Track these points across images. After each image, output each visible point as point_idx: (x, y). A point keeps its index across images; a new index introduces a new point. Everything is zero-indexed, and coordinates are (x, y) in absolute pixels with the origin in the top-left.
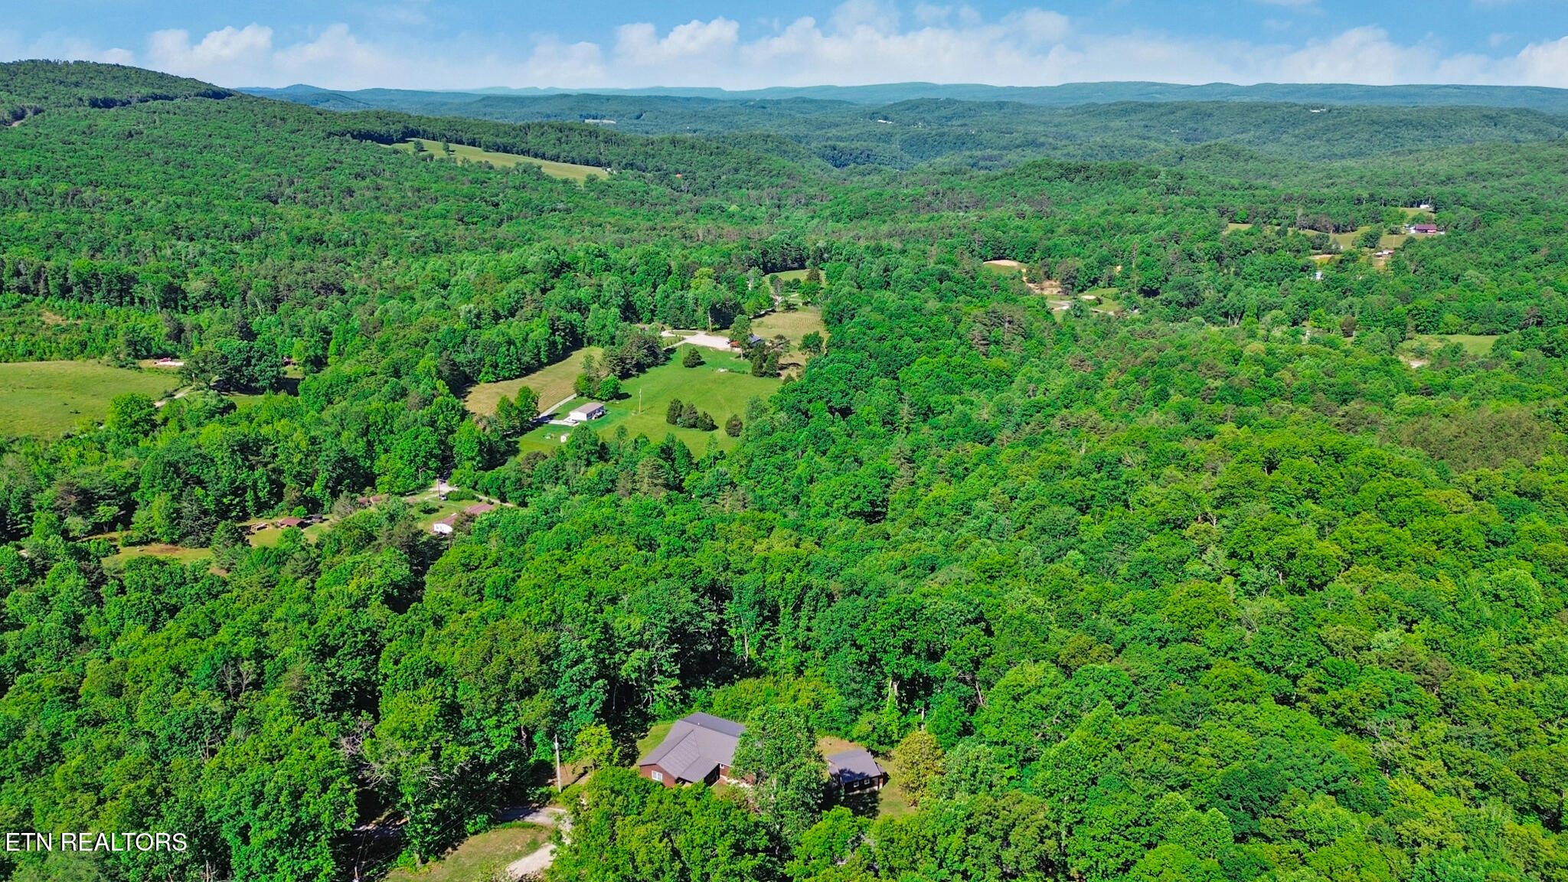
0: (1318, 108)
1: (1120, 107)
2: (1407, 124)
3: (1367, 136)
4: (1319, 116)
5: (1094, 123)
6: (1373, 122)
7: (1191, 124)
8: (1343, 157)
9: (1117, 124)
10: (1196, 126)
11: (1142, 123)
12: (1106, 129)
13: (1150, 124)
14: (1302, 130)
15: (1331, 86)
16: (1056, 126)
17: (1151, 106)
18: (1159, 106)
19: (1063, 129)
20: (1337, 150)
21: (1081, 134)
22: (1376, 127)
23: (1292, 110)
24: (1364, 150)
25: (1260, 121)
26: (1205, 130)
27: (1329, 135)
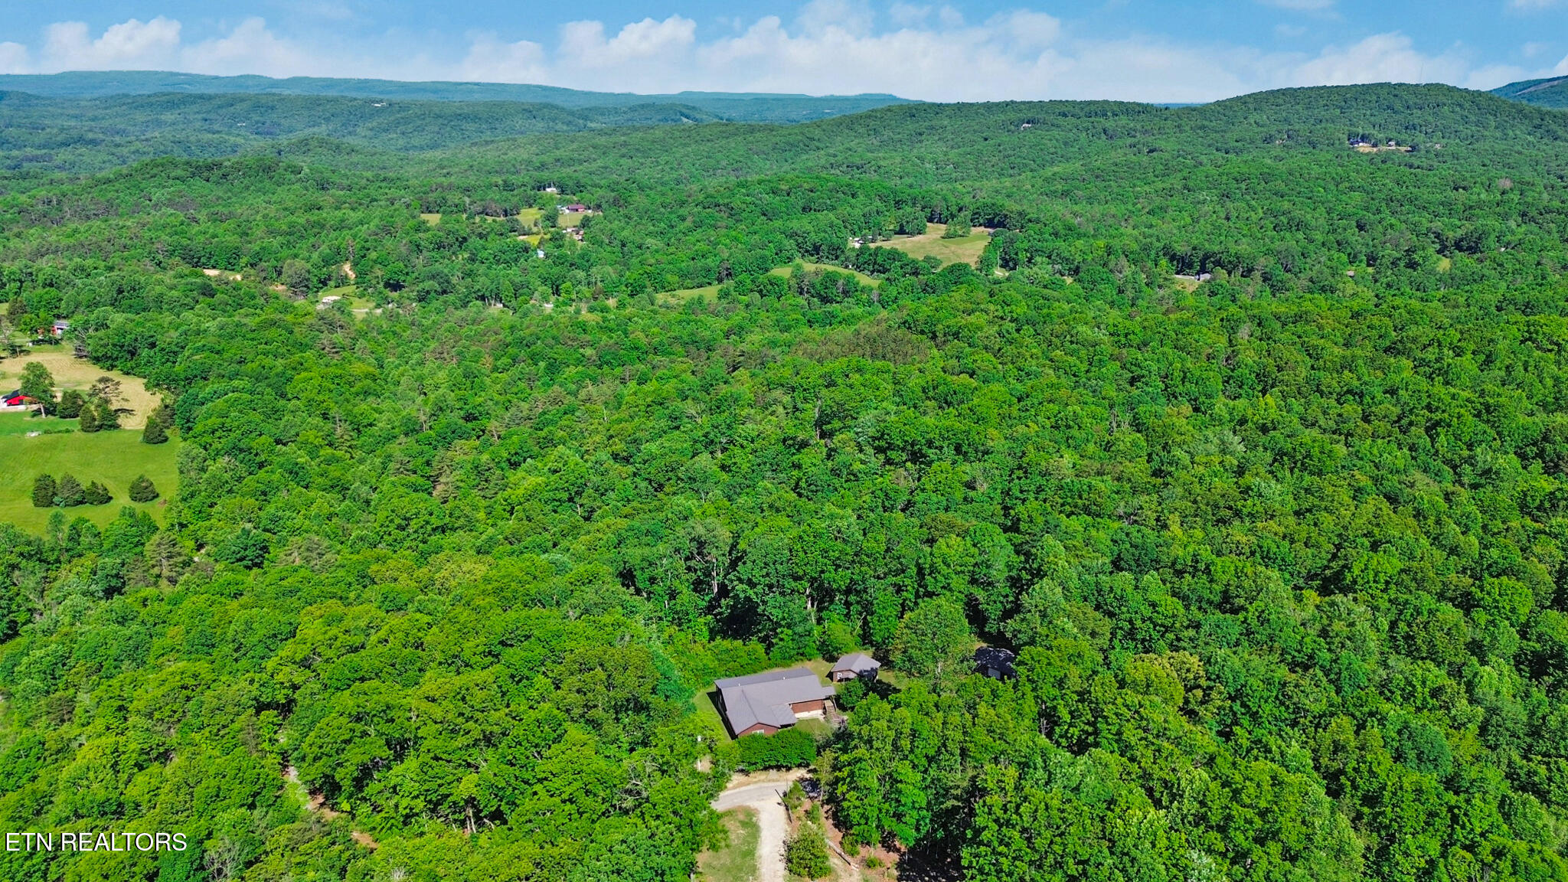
0: (377, 102)
1: (164, 98)
2: (465, 117)
3: (437, 129)
4: (382, 110)
5: (140, 117)
6: (439, 116)
7: (256, 117)
8: (422, 148)
9: (168, 117)
10: (262, 119)
11: (199, 117)
12: (159, 124)
13: (208, 117)
14: (375, 124)
15: (366, 81)
16: (93, 120)
17: (201, 97)
18: (210, 98)
19: (105, 124)
20: (416, 141)
21: (132, 129)
22: (441, 121)
23: (355, 103)
24: (439, 142)
25: (328, 115)
26: (274, 124)
27: (402, 128)
